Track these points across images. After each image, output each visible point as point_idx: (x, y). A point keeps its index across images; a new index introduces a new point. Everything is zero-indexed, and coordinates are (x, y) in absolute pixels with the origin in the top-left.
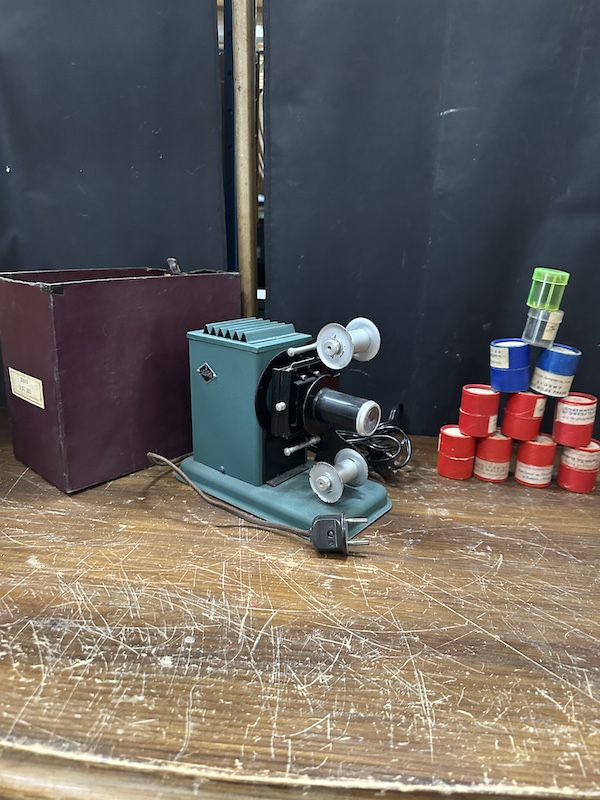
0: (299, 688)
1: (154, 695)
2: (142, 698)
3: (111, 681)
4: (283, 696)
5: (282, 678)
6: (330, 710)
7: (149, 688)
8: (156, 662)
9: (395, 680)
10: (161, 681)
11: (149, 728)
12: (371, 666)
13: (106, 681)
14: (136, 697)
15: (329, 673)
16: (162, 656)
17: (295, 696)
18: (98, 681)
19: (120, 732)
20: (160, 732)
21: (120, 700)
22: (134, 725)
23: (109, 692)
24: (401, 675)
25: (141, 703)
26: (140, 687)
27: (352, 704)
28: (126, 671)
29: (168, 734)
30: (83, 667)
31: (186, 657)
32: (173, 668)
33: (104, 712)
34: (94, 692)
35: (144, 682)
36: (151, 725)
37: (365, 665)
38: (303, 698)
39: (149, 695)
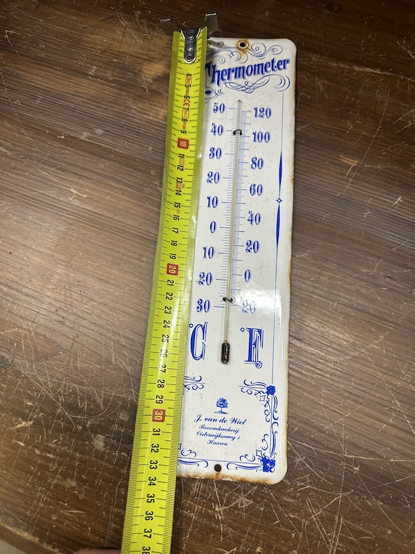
0: (217, 509)
1: (84, 482)
2: (74, 484)
3: (49, 455)
4: (200, 514)
5: (204, 491)
6: (238, 543)
7: (81, 472)
8: (90, 439)
9: (312, 522)
10: (92, 467)
11: (77, 520)
12: (294, 498)
13: (44, 454)
14: (69, 480)
15: (250, 497)
16: (96, 433)
17: (211, 518)
18: (37, 452)
19: (54, 517)
20: (86, 526)
21: (55, 481)
22: (66, 512)
23: (47, 468)
24: (321, 517)
25: (72, 488)
26: (73, 467)
27: (261, 542)
28: (63, 445)
29: (93, 531)
30: (25, 428)
31: (118, 441)
32: (104, 453)
33: (42, 492)
34: (34, 464)
35: (77, 463)
36: (79, 516)
37: (289, 495)
38: (217, 522)
39: (79, 480)
